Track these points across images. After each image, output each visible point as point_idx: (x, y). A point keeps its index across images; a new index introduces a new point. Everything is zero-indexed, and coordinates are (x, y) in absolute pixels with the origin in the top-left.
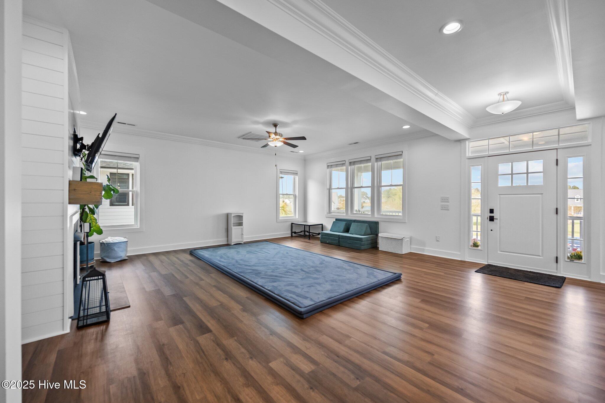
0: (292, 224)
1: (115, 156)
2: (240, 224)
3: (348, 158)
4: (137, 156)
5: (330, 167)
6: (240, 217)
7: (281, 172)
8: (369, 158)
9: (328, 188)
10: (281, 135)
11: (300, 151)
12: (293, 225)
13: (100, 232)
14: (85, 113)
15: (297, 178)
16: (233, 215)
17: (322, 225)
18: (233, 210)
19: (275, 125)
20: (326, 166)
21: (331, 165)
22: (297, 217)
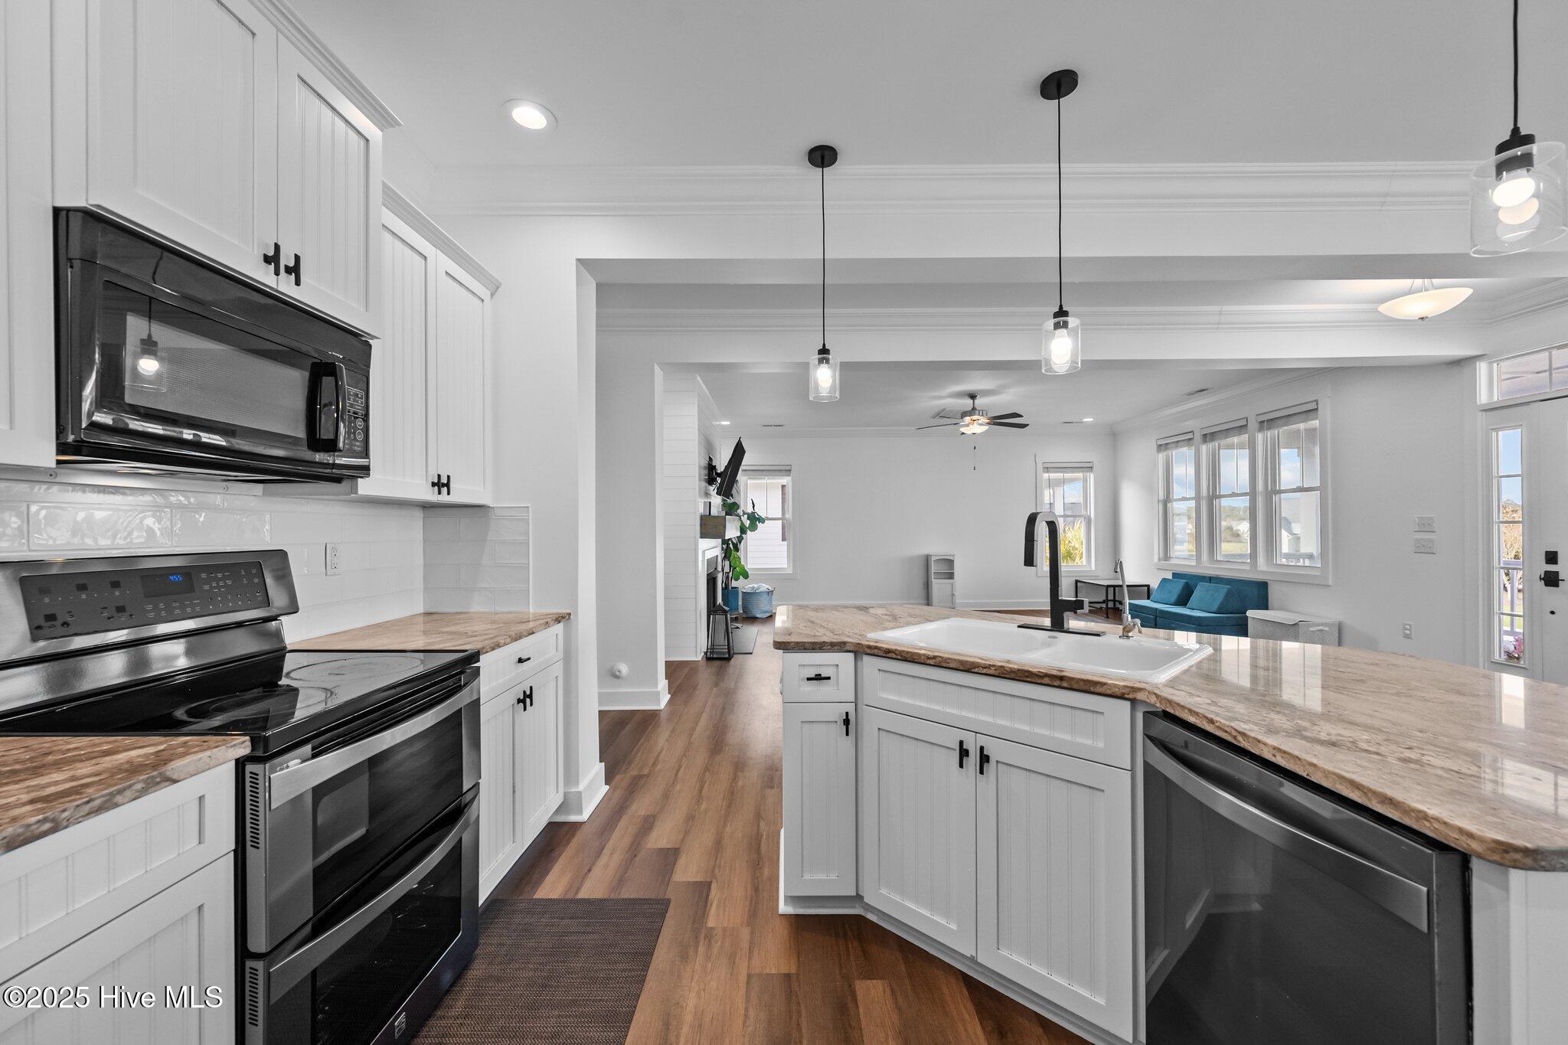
0: (1077, 582)
1: (763, 470)
2: (951, 576)
3: (1196, 425)
4: (789, 468)
5: (1163, 448)
6: (950, 563)
7: (1047, 469)
8: (1243, 423)
9: (1161, 497)
10: (982, 413)
11: (1084, 420)
12: (1079, 584)
13: (746, 576)
14: (728, 423)
15: (1091, 477)
16: (933, 559)
17: (1148, 586)
18: (936, 548)
19: (973, 397)
20: (1155, 446)
21: (1167, 444)
22: (1093, 568)
